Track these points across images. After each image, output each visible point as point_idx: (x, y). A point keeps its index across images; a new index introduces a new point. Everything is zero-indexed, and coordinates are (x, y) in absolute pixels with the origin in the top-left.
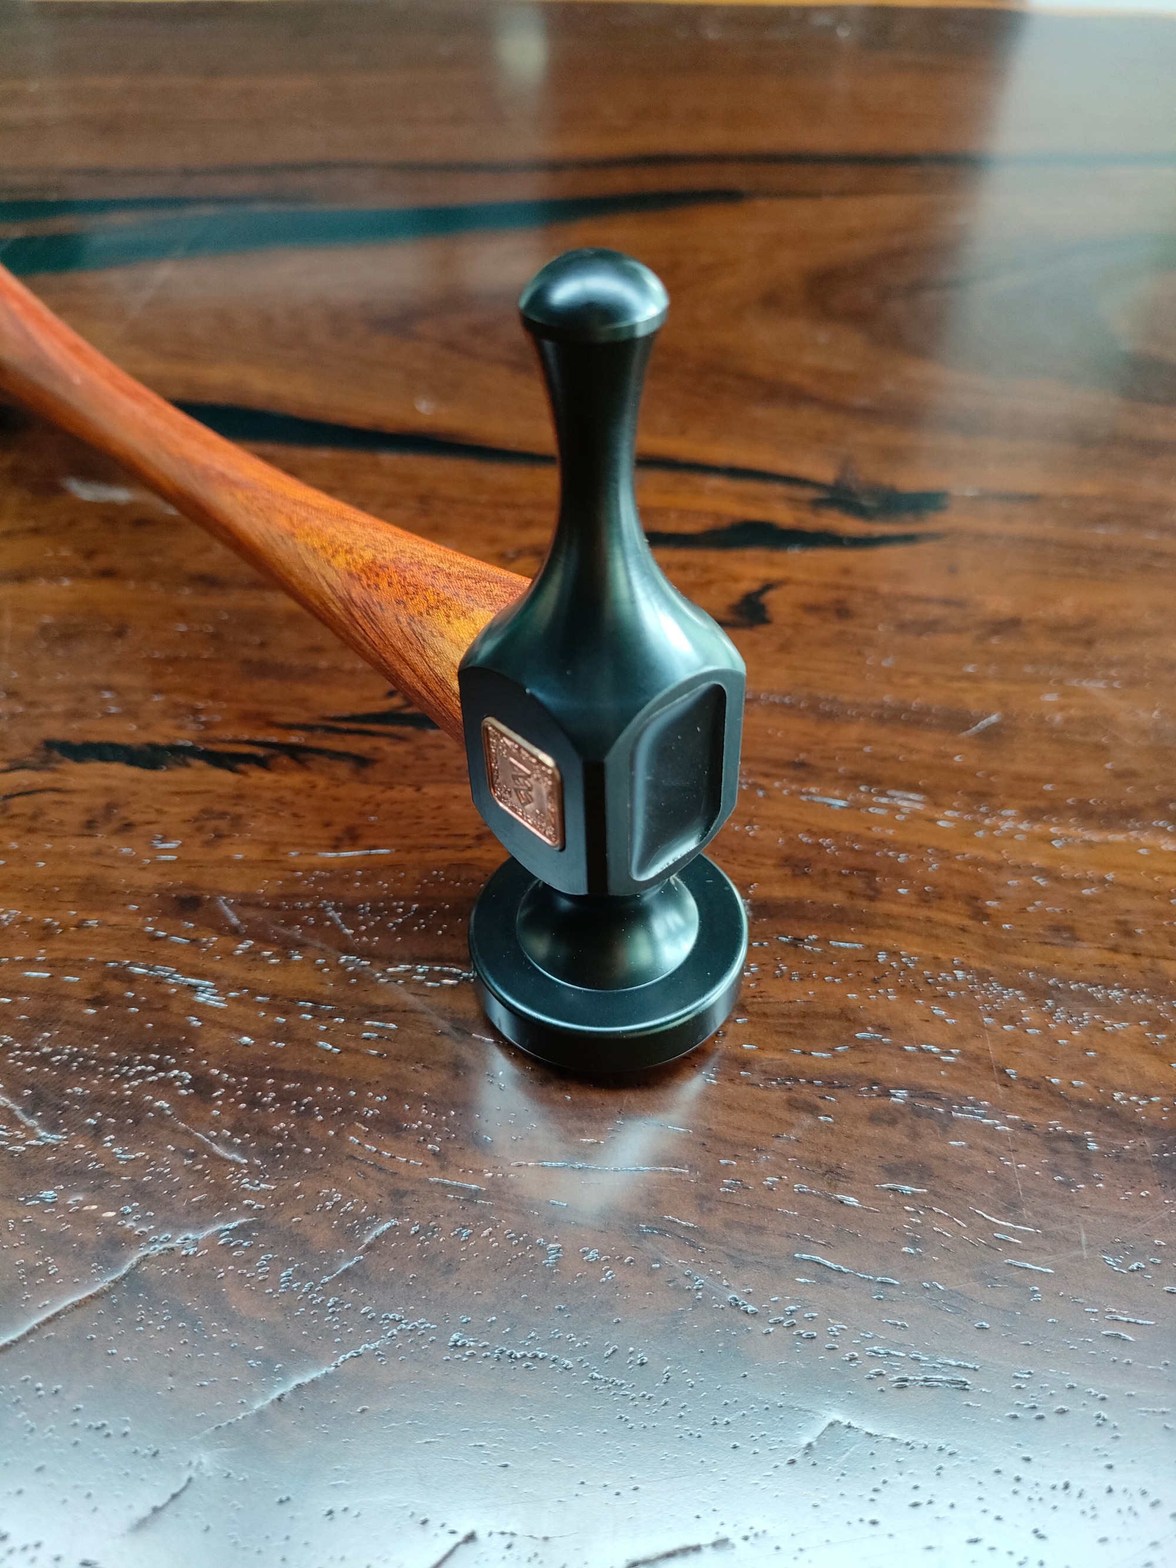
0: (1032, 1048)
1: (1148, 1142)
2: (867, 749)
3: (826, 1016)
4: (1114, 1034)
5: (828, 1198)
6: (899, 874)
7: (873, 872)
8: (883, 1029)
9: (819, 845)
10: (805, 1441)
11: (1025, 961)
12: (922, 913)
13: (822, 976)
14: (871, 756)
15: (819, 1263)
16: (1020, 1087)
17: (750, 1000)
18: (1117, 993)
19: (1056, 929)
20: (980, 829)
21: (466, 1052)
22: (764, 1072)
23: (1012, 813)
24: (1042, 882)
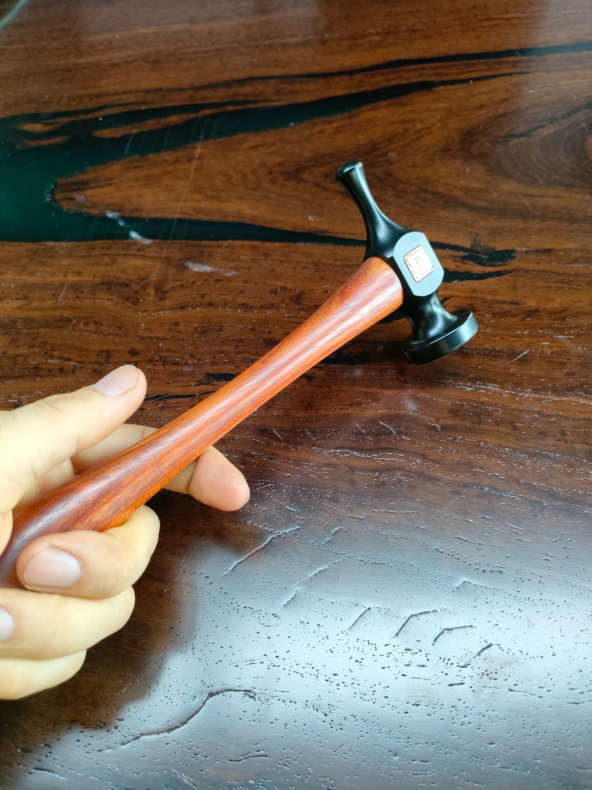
0: (529, 473)
1: (562, 503)
2: (480, 367)
3: (464, 464)
4: (555, 469)
5: (464, 520)
6: (489, 414)
7: (480, 414)
8: (481, 468)
9: (462, 405)
10: (457, 586)
11: (529, 444)
12: (496, 428)
13: (462, 451)
14: (481, 370)
15: (460, 538)
16: (524, 486)
17: (440, 459)
18: (558, 455)
19: (540, 433)
20: (517, 397)
21: (355, 477)
22: (445, 483)
23: (529, 390)
24: (537, 416)
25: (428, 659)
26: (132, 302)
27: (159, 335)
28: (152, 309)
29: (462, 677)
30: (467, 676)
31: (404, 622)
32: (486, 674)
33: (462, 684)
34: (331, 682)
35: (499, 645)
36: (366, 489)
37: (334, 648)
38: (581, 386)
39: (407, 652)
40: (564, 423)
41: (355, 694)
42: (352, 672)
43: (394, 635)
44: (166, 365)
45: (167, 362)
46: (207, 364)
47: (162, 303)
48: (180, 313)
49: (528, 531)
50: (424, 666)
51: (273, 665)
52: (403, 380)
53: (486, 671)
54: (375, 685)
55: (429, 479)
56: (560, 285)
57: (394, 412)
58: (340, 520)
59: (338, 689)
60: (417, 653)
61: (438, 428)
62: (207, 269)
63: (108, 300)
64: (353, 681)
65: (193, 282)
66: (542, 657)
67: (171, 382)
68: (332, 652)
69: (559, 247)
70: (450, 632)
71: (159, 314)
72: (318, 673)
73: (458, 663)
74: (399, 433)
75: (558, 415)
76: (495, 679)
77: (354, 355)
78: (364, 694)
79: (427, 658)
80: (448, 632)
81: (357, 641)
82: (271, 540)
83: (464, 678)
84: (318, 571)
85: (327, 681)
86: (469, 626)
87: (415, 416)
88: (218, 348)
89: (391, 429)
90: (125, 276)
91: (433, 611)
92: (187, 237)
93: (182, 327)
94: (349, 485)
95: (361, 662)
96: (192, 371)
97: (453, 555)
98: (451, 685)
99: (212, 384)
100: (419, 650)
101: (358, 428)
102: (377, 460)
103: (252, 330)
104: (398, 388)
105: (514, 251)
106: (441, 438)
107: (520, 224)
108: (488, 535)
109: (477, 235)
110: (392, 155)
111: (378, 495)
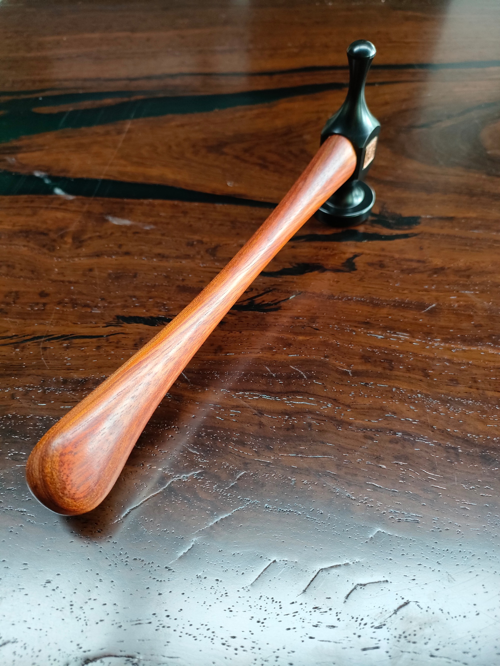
0: (442, 419)
1: (478, 450)
2: (390, 317)
3: (376, 409)
4: (469, 415)
5: (376, 466)
6: (400, 361)
7: (392, 361)
8: (394, 413)
9: (374, 351)
10: (370, 536)
11: (441, 391)
12: (407, 375)
13: (374, 396)
14: (391, 320)
15: (373, 485)
16: (438, 432)
17: (352, 404)
18: (470, 402)
19: (452, 380)
20: (428, 346)
21: (263, 420)
22: (357, 427)
23: (439, 340)
24: (448, 364)
25: (338, 619)
26: (49, 249)
27: (72, 279)
28: (68, 256)
29: (377, 640)
30: (382, 639)
31: (313, 577)
32: (403, 636)
33: (377, 648)
34: (228, 646)
35: (417, 602)
36: (275, 432)
37: (233, 606)
38: (489, 337)
39: (315, 611)
40: (474, 371)
41: (256, 660)
42: (252, 634)
43: (302, 591)
44: (76, 307)
45: (76, 304)
46: (117, 307)
47: (79, 251)
48: (95, 260)
49: (444, 478)
50: (334, 627)
51: (162, 625)
52: (315, 327)
53: (404, 633)
54: (278, 650)
55: (341, 423)
56: (463, 248)
57: (305, 357)
58: (246, 464)
59: (236, 654)
60: (326, 612)
61: (350, 373)
62: (127, 222)
63: (24, 246)
64: (254, 645)
65: (112, 234)
66: (465, 617)
67: (79, 323)
68: (231, 611)
69: (460, 215)
70: (363, 587)
71: (74, 261)
72: (214, 636)
73: (372, 623)
74: (310, 377)
75: (468, 364)
76: (414, 643)
77: (266, 302)
78: (266, 661)
79: (338, 617)
80: (361, 588)
81: (260, 599)
82: (170, 484)
83: (379, 641)
84: (220, 518)
85: (224, 644)
86: (384, 581)
87: (326, 361)
88: (131, 293)
89: (302, 373)
90: (44, 226)
91: (344, 564)
92: (110, 195)
93: (96, 273)
94: (256, 428)
95: (263, 623)
96: (101, 313)
97: (366, 503)
98: (364, 649)
99: (121, 326)
100: (329, 608)
101: (268, 371)
102: (288, 403)
103: (166, 277)
104: (310, 334)
105: (419, 218)
106: (353, 383)
107: (424, 196)
108: (402, 482)
109: (385, 203)
110: (307, 137)
111: (287, 439)
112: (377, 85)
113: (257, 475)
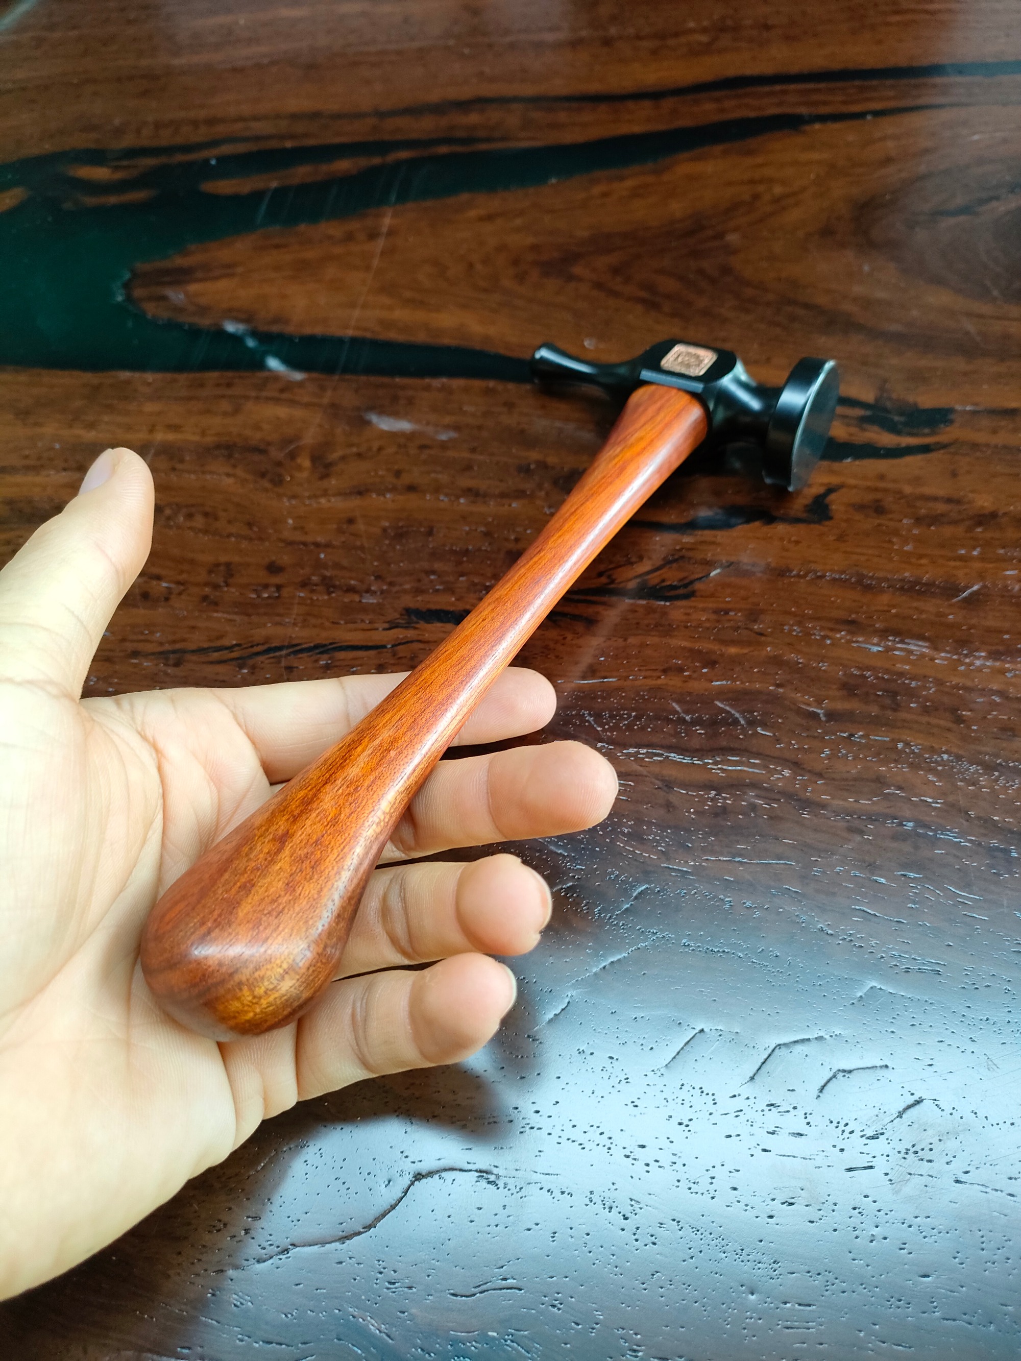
0: (984, 800)
2: (894, 611)
3: (867, 780)
5: (869, 879)
6: (912, 694)
7: (896, 694)
8: (900, 788)
9: (863, 676)
10: (859, 994)
11: (983, 749)
12: (925, 719)
13: (865, 757)
14: (896, 616)
15: (864, 911)
16: (976, 822)
17: (826, 771)
19: (1004, 729)
20: (962, 665)
21: (673, 798)
22: (834, 812)
23: (983, 654)
24: (998, 700)
25: (808, 1123)
26: (272, 481)
27: (320, 539)
28: (307, 494)
29: (871, 1155)
30: (878, 1155)
31: (766, 1056)
32: (913, 1151)
33: (871, 1167)
34: (635, 1159)
35: (935, 1100)
36: (693, 819)
37: (639, 1099)
39: (770, 1110)
41: (679, 1181)
42: (672, 1142)
43: (748, 1079)
44: (333, 592)
45: (334, 586)
46: (405, 592)
47: (325, 484)
48: (355, 503)
49: (985, 901)
50: (801, 1135)
51: (531, 1125)
52: (757, 631)
53: (913, 1146)
54: (714, 1167)
55: (807, 804)
57: (742, 686)
58: (646, 873)
59: (648, 1172)
60: (788, 1112)
61: (821, 715)
62: (404, 426)
63: (228, 475)
64: (674, 1159)
65: (380, 449)
66: (1012, 1124)
67: (342, 622)
68: (636, 1106)
70: (847, 1075)
71: (319, 503)
72: (611, 1143)
73: (863, 1130)
74: (752, 723)
76: (930, 1161)
77: (668, 583)
78: (694, 1183)
79: (807, 1121)
80: (844, 1076)
81: (681, 1088)
83: (874, 1157)
84: (609, 962)
85: (628, 1157)
86: (881, 1067)
87: (778, 694)
88: (425, 565)
89: (737, 715)
90: (258, 435)
91: (816, 1038)
92: (370, 370)
93: (361, 526)
94: (662, 812)
95: (687, 1126)
96: (378, 604)
97: (851, 940)
98: (850, 1170)
99: (415, 628)
100: (792, 1106)
101: (678, 712)
102: (713, 769)
103: (487, 534)
104: (749, 643)
105: (951, 411)
106: (827, 733)
107: (960, 364)
108: (913, 907)
109: (885, 381)
110: (732, 238)
111: (716, 831)
112: (869, 117)
113: (667, 892)
